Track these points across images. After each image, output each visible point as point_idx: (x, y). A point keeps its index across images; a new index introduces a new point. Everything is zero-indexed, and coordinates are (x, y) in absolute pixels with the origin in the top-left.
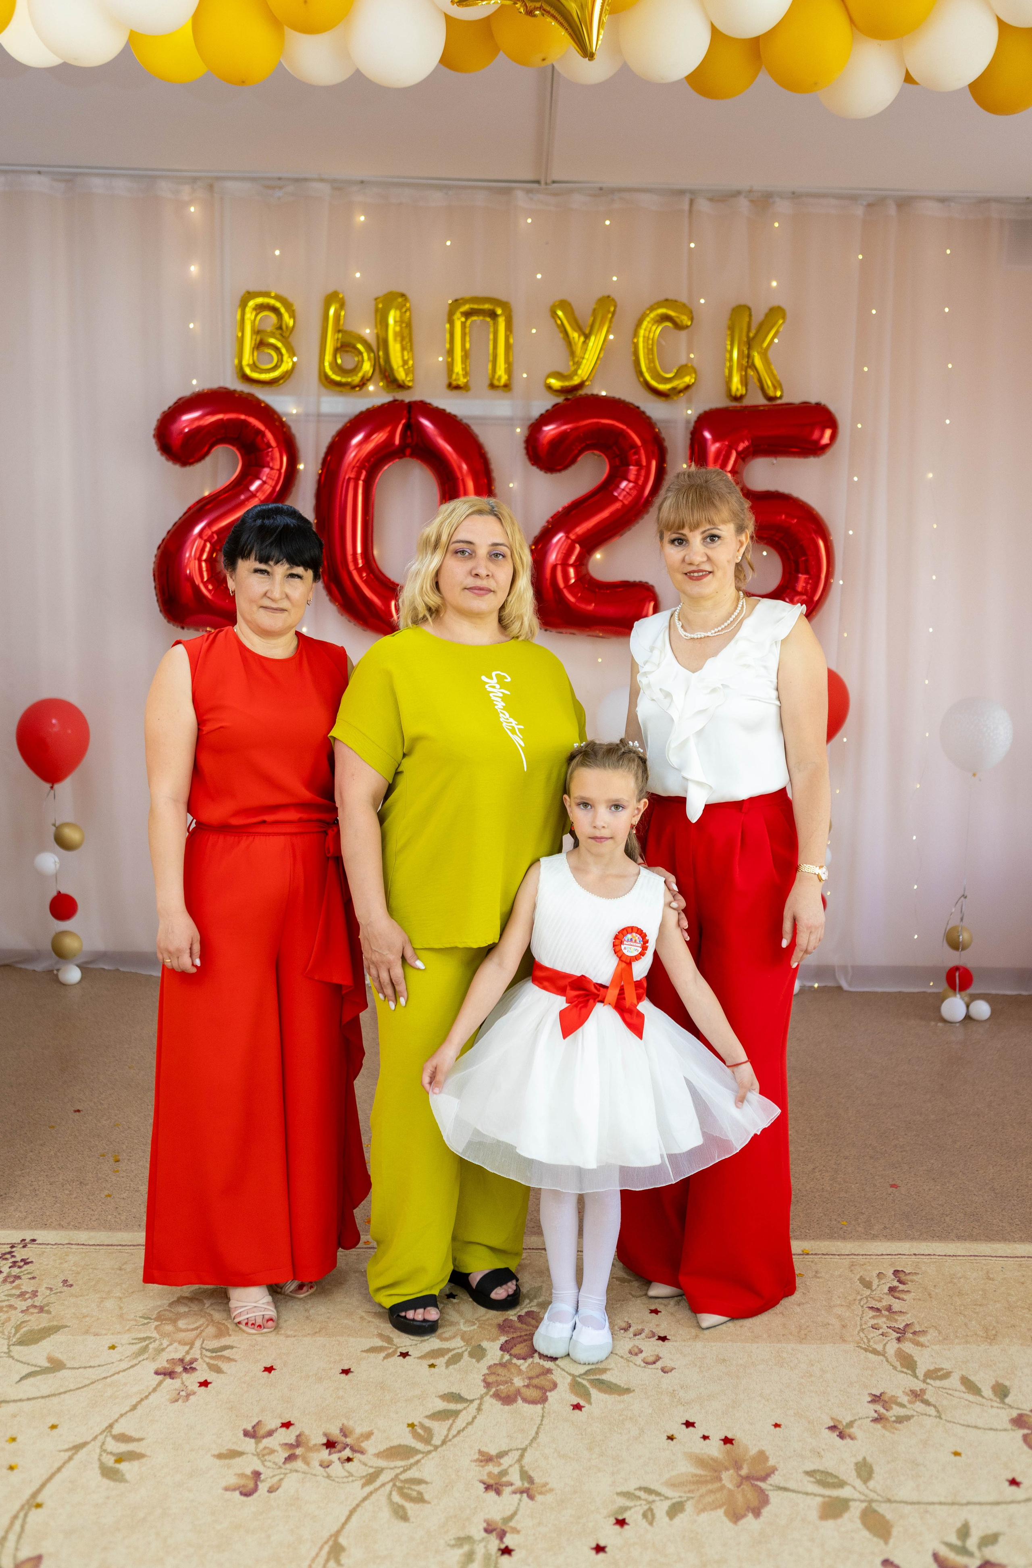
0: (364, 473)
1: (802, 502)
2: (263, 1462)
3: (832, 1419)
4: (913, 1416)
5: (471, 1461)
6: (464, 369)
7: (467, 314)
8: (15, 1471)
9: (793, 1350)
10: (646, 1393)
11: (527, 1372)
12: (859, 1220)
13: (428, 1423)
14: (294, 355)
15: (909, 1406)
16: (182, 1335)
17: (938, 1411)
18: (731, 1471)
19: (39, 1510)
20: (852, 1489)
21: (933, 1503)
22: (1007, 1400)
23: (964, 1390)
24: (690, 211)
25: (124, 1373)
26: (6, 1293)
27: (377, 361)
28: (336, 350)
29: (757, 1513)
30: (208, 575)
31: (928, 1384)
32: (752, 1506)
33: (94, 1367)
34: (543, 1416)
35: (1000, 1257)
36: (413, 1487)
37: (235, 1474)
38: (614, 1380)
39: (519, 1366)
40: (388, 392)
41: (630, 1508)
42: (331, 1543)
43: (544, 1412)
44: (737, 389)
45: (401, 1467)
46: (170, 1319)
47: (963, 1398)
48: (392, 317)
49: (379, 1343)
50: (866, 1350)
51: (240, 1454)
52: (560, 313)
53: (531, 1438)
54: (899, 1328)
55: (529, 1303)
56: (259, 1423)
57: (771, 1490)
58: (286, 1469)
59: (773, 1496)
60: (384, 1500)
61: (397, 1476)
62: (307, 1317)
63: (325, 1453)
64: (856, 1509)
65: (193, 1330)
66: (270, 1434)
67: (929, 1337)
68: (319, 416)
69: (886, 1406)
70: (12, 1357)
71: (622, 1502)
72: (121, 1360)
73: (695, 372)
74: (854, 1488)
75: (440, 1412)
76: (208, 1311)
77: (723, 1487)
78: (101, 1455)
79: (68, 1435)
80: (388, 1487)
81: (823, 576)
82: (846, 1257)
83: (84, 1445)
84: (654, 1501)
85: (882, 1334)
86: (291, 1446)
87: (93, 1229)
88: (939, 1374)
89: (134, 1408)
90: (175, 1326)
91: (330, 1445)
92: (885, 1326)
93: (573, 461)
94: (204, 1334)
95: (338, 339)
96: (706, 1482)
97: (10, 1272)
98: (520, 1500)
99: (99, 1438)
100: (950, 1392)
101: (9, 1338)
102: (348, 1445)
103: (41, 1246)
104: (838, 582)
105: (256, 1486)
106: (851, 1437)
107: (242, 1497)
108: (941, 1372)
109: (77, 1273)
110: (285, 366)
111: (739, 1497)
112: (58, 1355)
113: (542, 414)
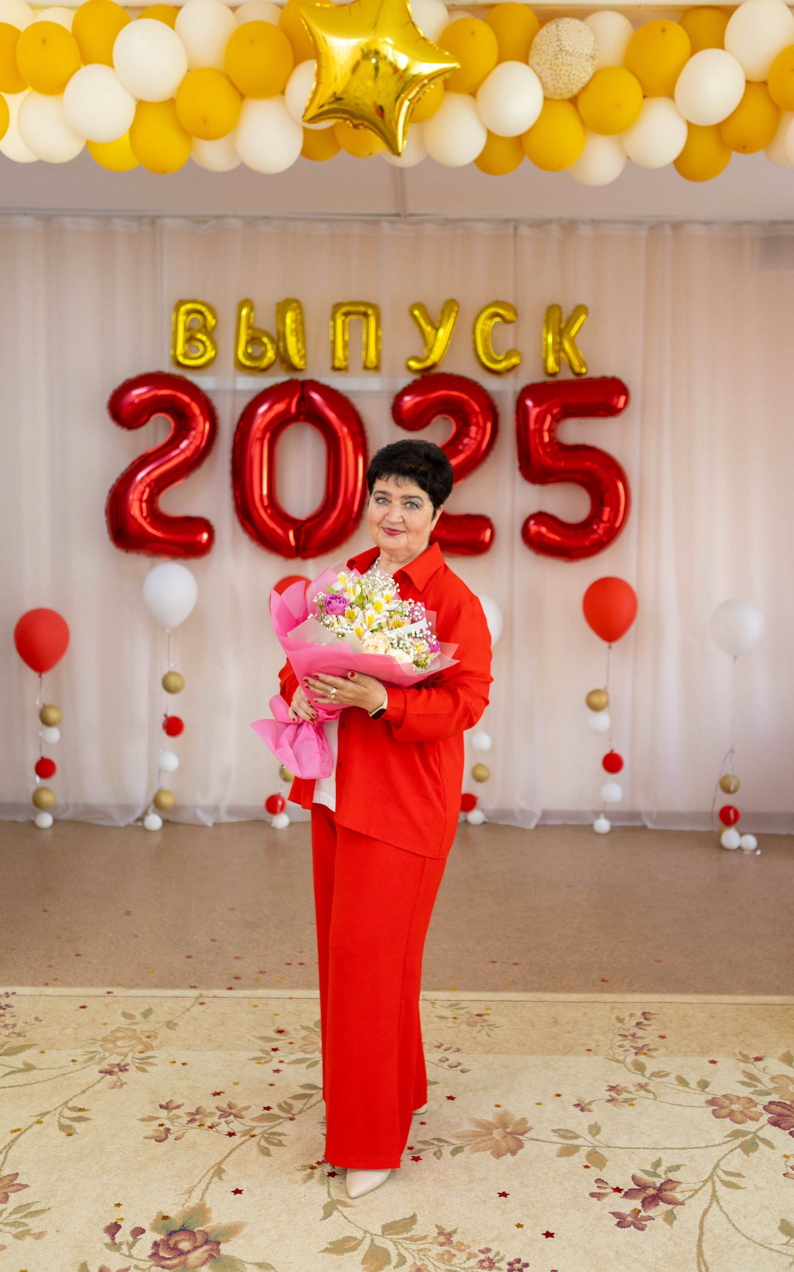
0: (268, 435)
1: (604, 452)
2: (172, 1123)
3: (578, 1100)
4: (636, 1099)
5: (318, 1123)
6: (344, 355)
7: (347, 314)
10: (447, 1084)
12: (625, 981)
13: (290, 1101)
14: (216, 347)
15: (635, 1093)
16: (119, 1050)
17: (655, 1096)
18: (500, 1130)
20: (584, 1140)
21: (639, 1148)
22: (707, 1090)
23: (677, 1084)
24: (515, 234)
25: (77, 1072)
27: (278, 348)
28: (248, 343)
29: (514, 1153)
30: (147, 512)
31: (651, 1080)
32: (511, 1149)
33: (56, 1069)
35: (724, 1004)
36: (275, 1137)
37: (153, 1130)
40: (287, 374)
41: (426, 1150)
42: (216, 1168)
44: (553, 368)
45: (269, 1126)
46: (111, 1041)
47: (675, 1088)
48: (290, 317)
49: (260, 1054)
50: (611, 1060)
51: (157, 1118)
52: (417, 313)
54: (638, 1047)
56: (171, 1101)
57: (526, 1140)
58: (187, 1127)
59: (528, 1144)
60: (254, 1145)
61: (265, 1131)
63: (216, 1118)
64: (584, 1152)
65: (127, 1047)
66: (178, 1107)
67: (659, 1052)
68: (235, 392)
69: (618, 1092)
71: (420, 1146)
73: (520, 355)
74: (585, 1139)
75: (299, 1095)
76: (139, 1036)
77: (493, 1138)
78: (60, 1119)
79: (37, 1107)
80: (259, 1137)
81: (622, 511)
82: (610, 1004)
83: (48, 1113)
84: (443, 1146)
85: (625, 1051)
86: (193, 1114)
87: (58, 986)
88: (661, 1074)
89: (84, 1092)
90: (115, 1045)
92: (628, 1046)
93: (428, 423)
94: (135, 1049)
95: (248, 335)
96: (482, 1135)
99: (58, 1109)
100: (666, 1085)
102: (232, 1114)
103: (18, 997)
104: (634, 514)
105: (167, 1136)
106: (589, 1111)
107: (157, 1142)
108: (663, 1073)
109: (46, 1013)
110: (209, 355)
111: (503, 1144)
112: (31, 1061)
113: (403, 388)
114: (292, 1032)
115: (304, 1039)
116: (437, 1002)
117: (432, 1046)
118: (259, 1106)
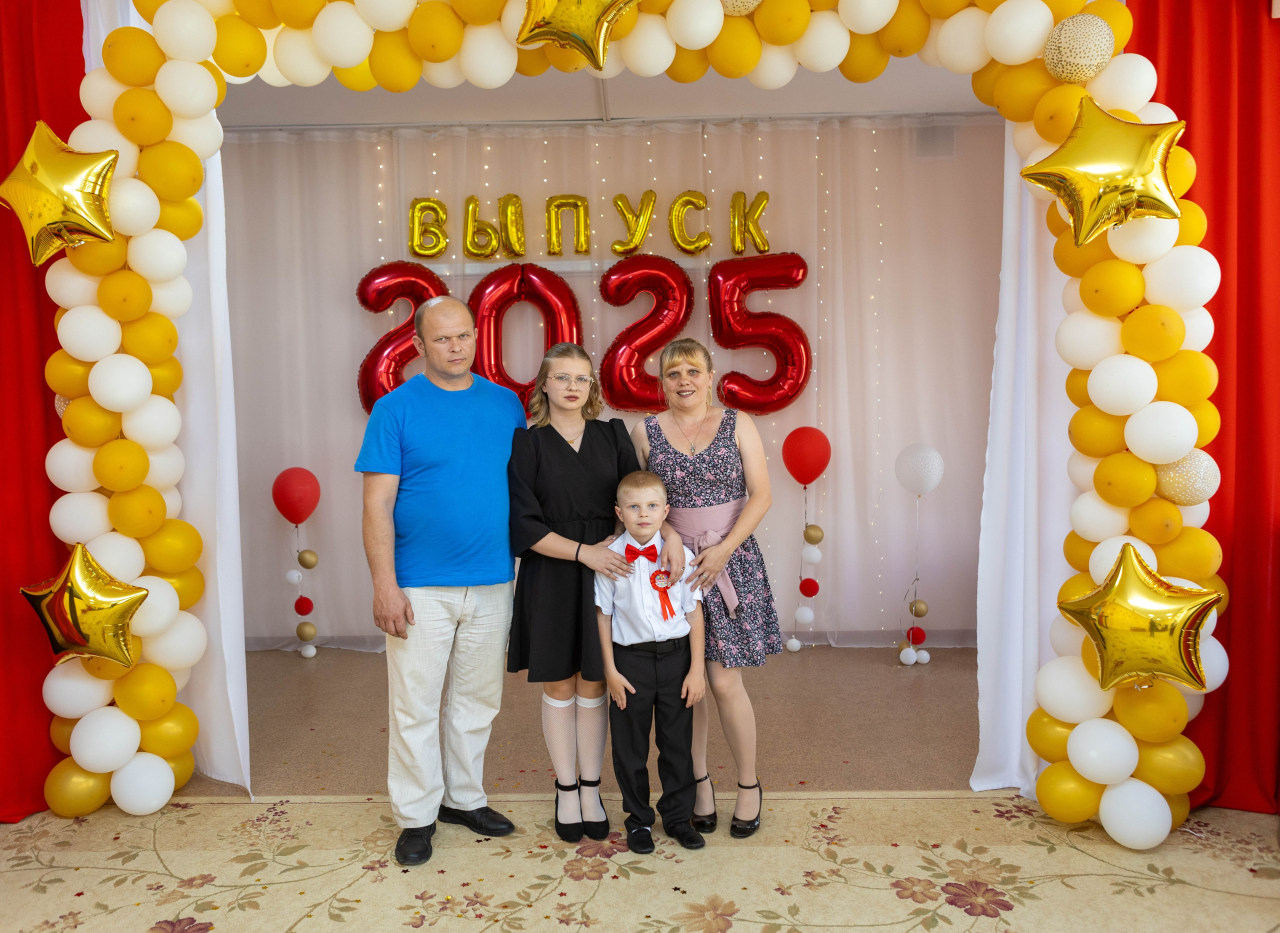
0: (494, 312)
1: (787, 318)
3: (779, 885)
4: (829, 883)
5: (552, 909)
6: (558, 241)
7: (559, 206)
10: (664, 873)
11: (591, 863)
13: (528, 890)
14: (447, 238)
16: (379, 849)
17: (846, 880)
18: (711, 911)
20: (784, 920)
22: (891, 874)
23: (865, 869)
24: (703, 133)
25: (344, 868)
26: (271, 828)
27: (501, 237)
28: (474, 233)
29: (724, 932)
30: (393, 382)
31: (842, 866)
32: (721, 928)
33: (326, 865)
34: (599, 886)
36: (516, 921)
37: (410, 917)
38: (645, 867)
39: (587, 861)
40: (509, 259)
43: (599, 883)
44: (739, 247)
45: (510, 911)
46: (372, 842)
48: (510, 210)
49: (501, 850)
50: (806, 849)
51: (413, 907)
52: (620, 203)
53: (590, 897)
54: (830, 838)
56: (425, 892)
58: (440, 914)
59: (735, 923)
60: (498, 929)
61: (507, 917)
62: (457, 838)
64: (784, 930)
66: (432, 897)
67: (848, 842)
68: (464, 276)
69: (814, 877)
70: (276, 861)
71: (642, 927)
72: (341, 863)
73: (710, 237)
74: (786, 918)
75: (535, 885)
77: (705, 919)
78: (330, 908)
79: (310, 899)
80: (501, 921)
81: (804, 367)
82: (804, 800)
83: (320, 904)
85: (819, 841)
86: (444, 903)
87: (325, 794)
89: (350, 885)
90: (375, 845)
92: (821, 836)
93: (632, 298)
95: (474, 227)
96: (695, 917)
97: (274, 818)
98: (580, 927)
99: (329, 900)
100: (856, 870)
101: (273, 852)
102: (478, 901)
103: (292, 804)
104: (814, 371)
105: (422, 922)
106: (789, 894)
107: (414, 928)
108: (852, 860)
109: (315, 818)
110: (442, 244)
111: (714, 924)
112: (304, 860)
113: (610, 268)
114: (528, 831)
115: (538, 836)
118: (501, 895)
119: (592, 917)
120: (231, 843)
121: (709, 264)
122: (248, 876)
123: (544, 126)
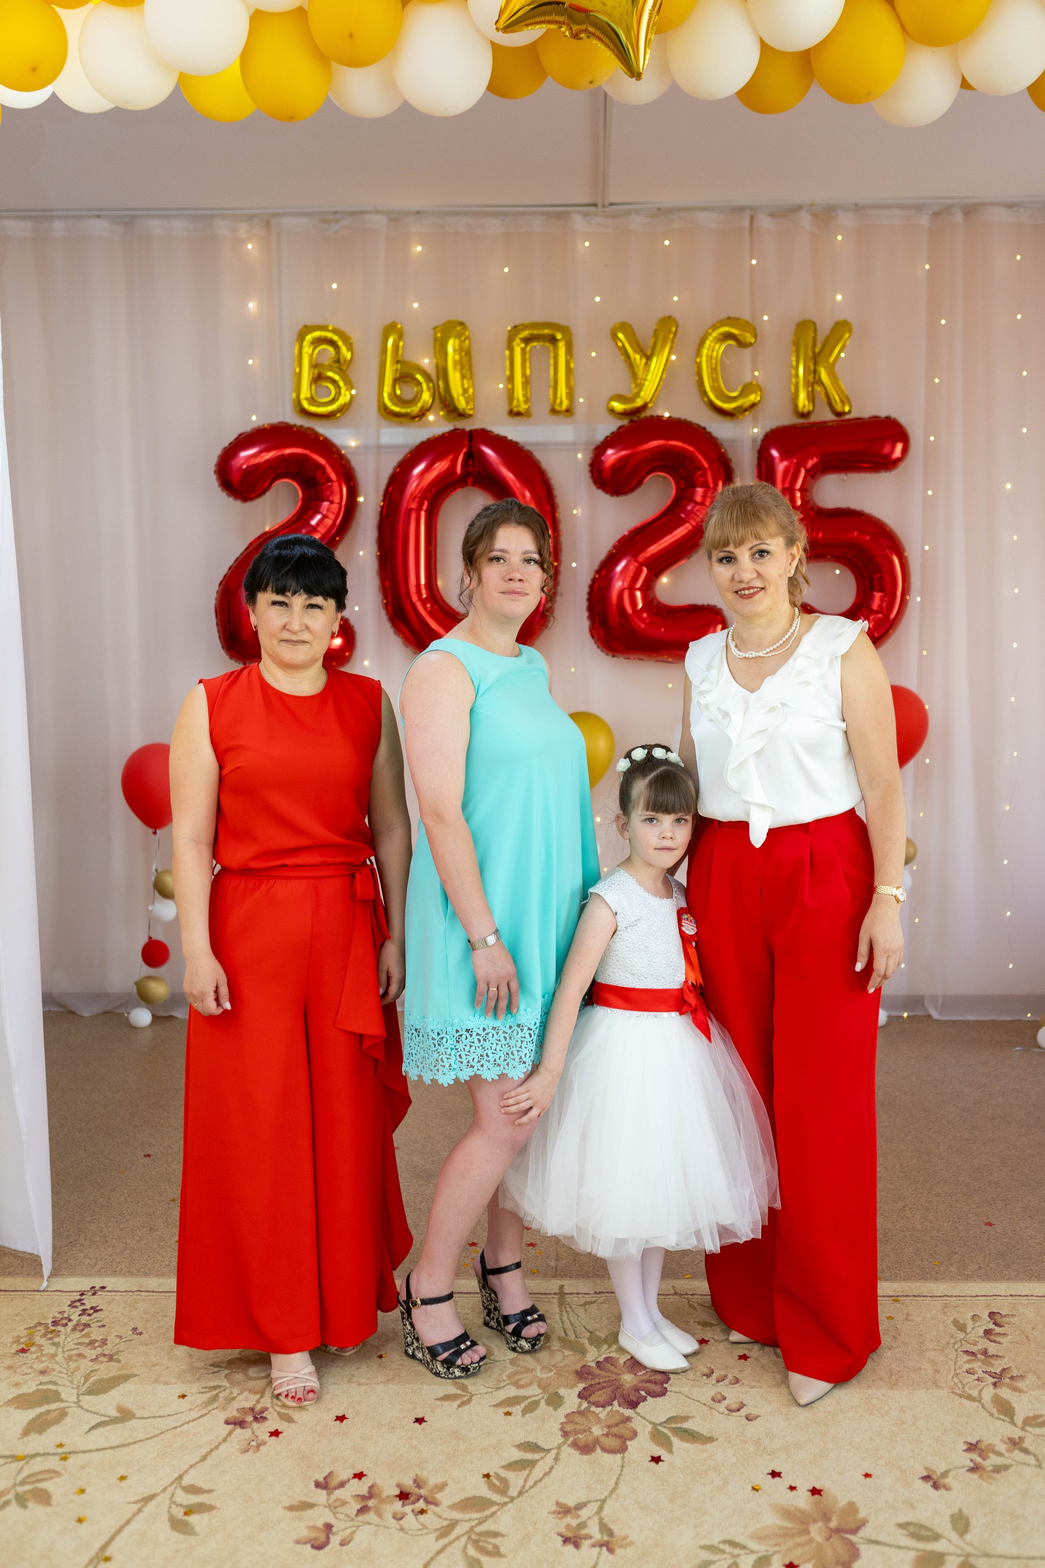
0: (427, 504)
1: (875, 518)
2: (335, 1514)
3: (926, 1468)
4: (1011, 1465)
5: (549, 1513)
6: (524, 395)
7: (527, 340)
8: (84, 1524)
9: (883, 1395)
10: (730, 1442)
11: (606, 1420)
12: (953, 1261)
13: (504, 1473)
14: (352, 388)
15: (1007, 1454)
16: (253, 1383)
17: (1038, 1460)
18: (820, 1524)
19: (108, 1564)
20: (948, 1543)
24: (752, 227)
25: (195, 1423)
26: (76, 1341)
27: (436, 388)
28: (396, 381)
31: (1026, 1431)
32: (842, 1560)
33: (164, 1417)
34: (623, 1467)
36: (489, 1540)
37: (307, 1527)
38: (697, 1429)
39: (598, 1414)
40: (449, 422)
41: (714, 1562)
43: (623, 1462)
44: (804, 406)
45: (477, 1519)
46: (241, 1367)
48: (452, 346)
49: (454, 1391)
50: (961, 1396)
51: (312, 1506)
52: (621, 336)
53: (610, 1489)
54: (995, 1373)
55: (608, 1349)
56: (330, 1474)
57: (861, 1544)
58: (358, 1521)
59: (865, 1551)
60: (458, 1554)
61: (472, 1528)
63: (398, 1505)
64: (952, 1564)
65: (263, 1377)
66: (342, 1485)
67: (1027, 1382)
68: (380, 447)
69: (983, 1454)
70: (82, 1407)
71: (706, 1555)
72: (190, 1410)
73: (760, 390)
74: (950, 1541)
75: (516, 1462)
77: (813, 1541)
78: (170, 1507)
79: (138, 1487)
80: (463, 1540)
81: (899, 593)
82: (939, 1298)
83: (153, 1496)
84: (738, 1555)
85: (978, 1380)
86: (363, 1498)
88: (1039, 1421)
89: (204, 1458)
90: (246, 1374)
91: (403, 1496)
92: (980, 1371)
93: (639, 484)
95: (397, 370)
96: (793, 1535)
97: (79, 1320)
98: (600, 1554)
99: (169, 1488)
101: (78, 1388)
102: (421, 1497)
103: (111, 1294)
104: (913, 598)
105: (328, 1539)
106: (947, 1488)
107: (314, 1552)
108: (1041, 1419)
109: (148, 1321)
110: (344, 399)
111: (829, 1551)
112: (128, 1404)
113: (607, 437)
116: (696, 1297)
117: (698, 1373)
118: (459, 1482)
119: (617, 1533)
120: (9, 1368)
121: (757, 431)
122: (34, 1436)
123: (507, 214)
